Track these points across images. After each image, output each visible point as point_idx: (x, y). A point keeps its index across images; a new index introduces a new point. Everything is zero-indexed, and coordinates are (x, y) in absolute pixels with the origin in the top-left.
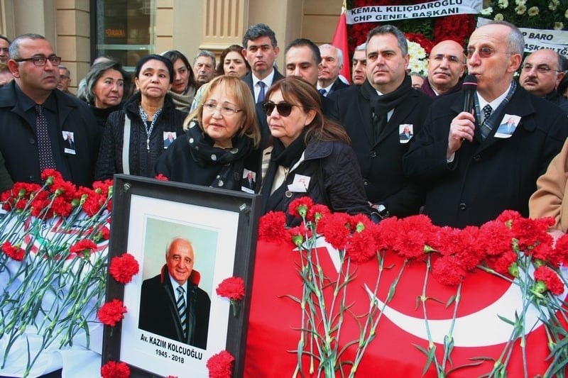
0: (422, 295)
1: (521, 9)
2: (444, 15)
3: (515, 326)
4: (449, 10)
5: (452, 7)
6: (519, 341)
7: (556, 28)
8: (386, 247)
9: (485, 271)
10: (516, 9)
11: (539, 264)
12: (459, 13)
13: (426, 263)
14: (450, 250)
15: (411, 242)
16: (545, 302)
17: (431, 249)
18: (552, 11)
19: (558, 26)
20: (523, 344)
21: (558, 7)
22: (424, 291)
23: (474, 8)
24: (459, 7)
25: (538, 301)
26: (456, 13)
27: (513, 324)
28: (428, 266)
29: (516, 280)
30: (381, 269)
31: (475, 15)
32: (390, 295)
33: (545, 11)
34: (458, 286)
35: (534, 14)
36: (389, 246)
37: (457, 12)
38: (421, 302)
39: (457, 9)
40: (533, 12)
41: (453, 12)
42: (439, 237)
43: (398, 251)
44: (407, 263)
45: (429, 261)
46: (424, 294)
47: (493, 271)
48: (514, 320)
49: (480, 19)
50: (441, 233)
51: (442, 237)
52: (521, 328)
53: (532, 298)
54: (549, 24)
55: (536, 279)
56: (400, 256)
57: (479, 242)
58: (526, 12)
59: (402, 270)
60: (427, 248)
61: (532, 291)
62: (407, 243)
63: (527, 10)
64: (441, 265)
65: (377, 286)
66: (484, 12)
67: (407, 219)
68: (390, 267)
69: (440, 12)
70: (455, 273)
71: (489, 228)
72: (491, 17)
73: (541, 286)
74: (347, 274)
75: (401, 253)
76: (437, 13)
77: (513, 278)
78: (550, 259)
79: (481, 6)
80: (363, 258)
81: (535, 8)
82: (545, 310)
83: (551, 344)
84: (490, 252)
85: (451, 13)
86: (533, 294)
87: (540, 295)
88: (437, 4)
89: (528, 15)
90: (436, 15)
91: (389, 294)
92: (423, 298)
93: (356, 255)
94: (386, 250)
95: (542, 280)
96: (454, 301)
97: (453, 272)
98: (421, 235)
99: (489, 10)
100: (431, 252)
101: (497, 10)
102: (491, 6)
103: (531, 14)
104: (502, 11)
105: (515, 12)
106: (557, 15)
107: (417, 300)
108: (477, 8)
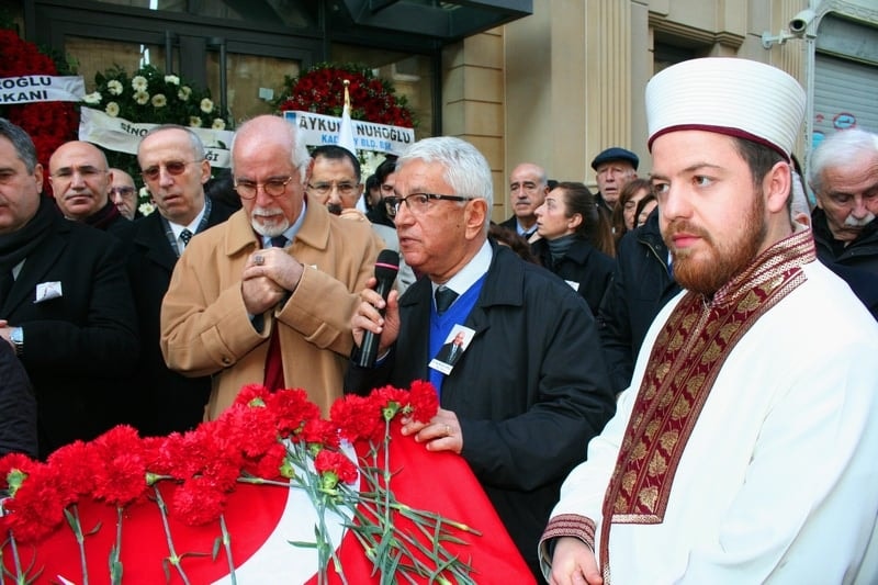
0: (169, 554)
1: (142, 97)
2: (23, 101)
3: (319, 547)
4: (32, 94)
5: (35, 89)
6: (331, 564)
7: (192, 124)
8: (76, 498)
9: (251, 484)
10: (135, 96)
11: (316, 449)
12: (48, 100)
13: (155, 501)
14: (191, 467)
15: (124, 475)
16: (341, 498)
17: (158, 477)
18: (183, 102)
19: (195, 122)
20: (338, 569)
21: (190, 96)
22: (171, 546)
23: (73, 92)
24: (48, 89)
25: (333, 500)
26: (43, 100)
27: (314, 546)
28: (161, 506)
29: (293, 482)
30: (81, 540)
31: (75, 103)
32: (117, 576)
33: (175, 101)
34: (219, 519)
35: (160, 105)
36: (80, 495)
37: (46, 97)
38: (173, 568)
39: (45, 93)
40: (159, 101)
41: (39, 97)
42: (167, 453)
43: (103, 499)
44: (122, 513)
45: (159, 496)
46: (173, 553)
47: (261, 480)
48: (313, 539)
49: (84, 110)
50: (169, 445)
51: (172, 452)
52: (328, 546)
53: (324, 500)
54: (183, 119)
55: (320, 471)
56: (110, 504)
57: (232, 443)
58: (150, 101)
59: (119, 525)
60: (150, 478)
61: (321, 489)
62: (118, 478)
63: (151, 97)
64: (185, 497)
65: (85, 571)
66: (88, 99)
67: (102, 440)
68: (95, 530)
69: (16, 97)
70: (212, 501)
71: (243, 418)
72: (101, 106)
73: (330, 479)
74: (19, 572)
75: (111, 498)
76: (10, 97)
77: (287, 480)
78: (326, 438)
79: (82, 90)
80: (45, 530)
81: (160, 96)
82: (343, 509)
83: (369, 552)
84: (251, 452)
85: (36, 100)
86: (323, 493)
87: (332, 492)
88: (9, 84)
89: (152, 106)
90: (10, 102)
91: (113, 577)
92: (175, 559)
93: (30, 529)
94: (76, 504)
95: (328, 470)
96: (222, 546)
97: (209, 501)
98: (137, 458)
99: (96, 97)
100: (158, 481)
101: (107, 97)
102: (97, 90)
103: (157, 105)
104: (116, 98)
105: (135, 101)
106: (192, 107)
107: (165, 566)
108: (78, 92)
